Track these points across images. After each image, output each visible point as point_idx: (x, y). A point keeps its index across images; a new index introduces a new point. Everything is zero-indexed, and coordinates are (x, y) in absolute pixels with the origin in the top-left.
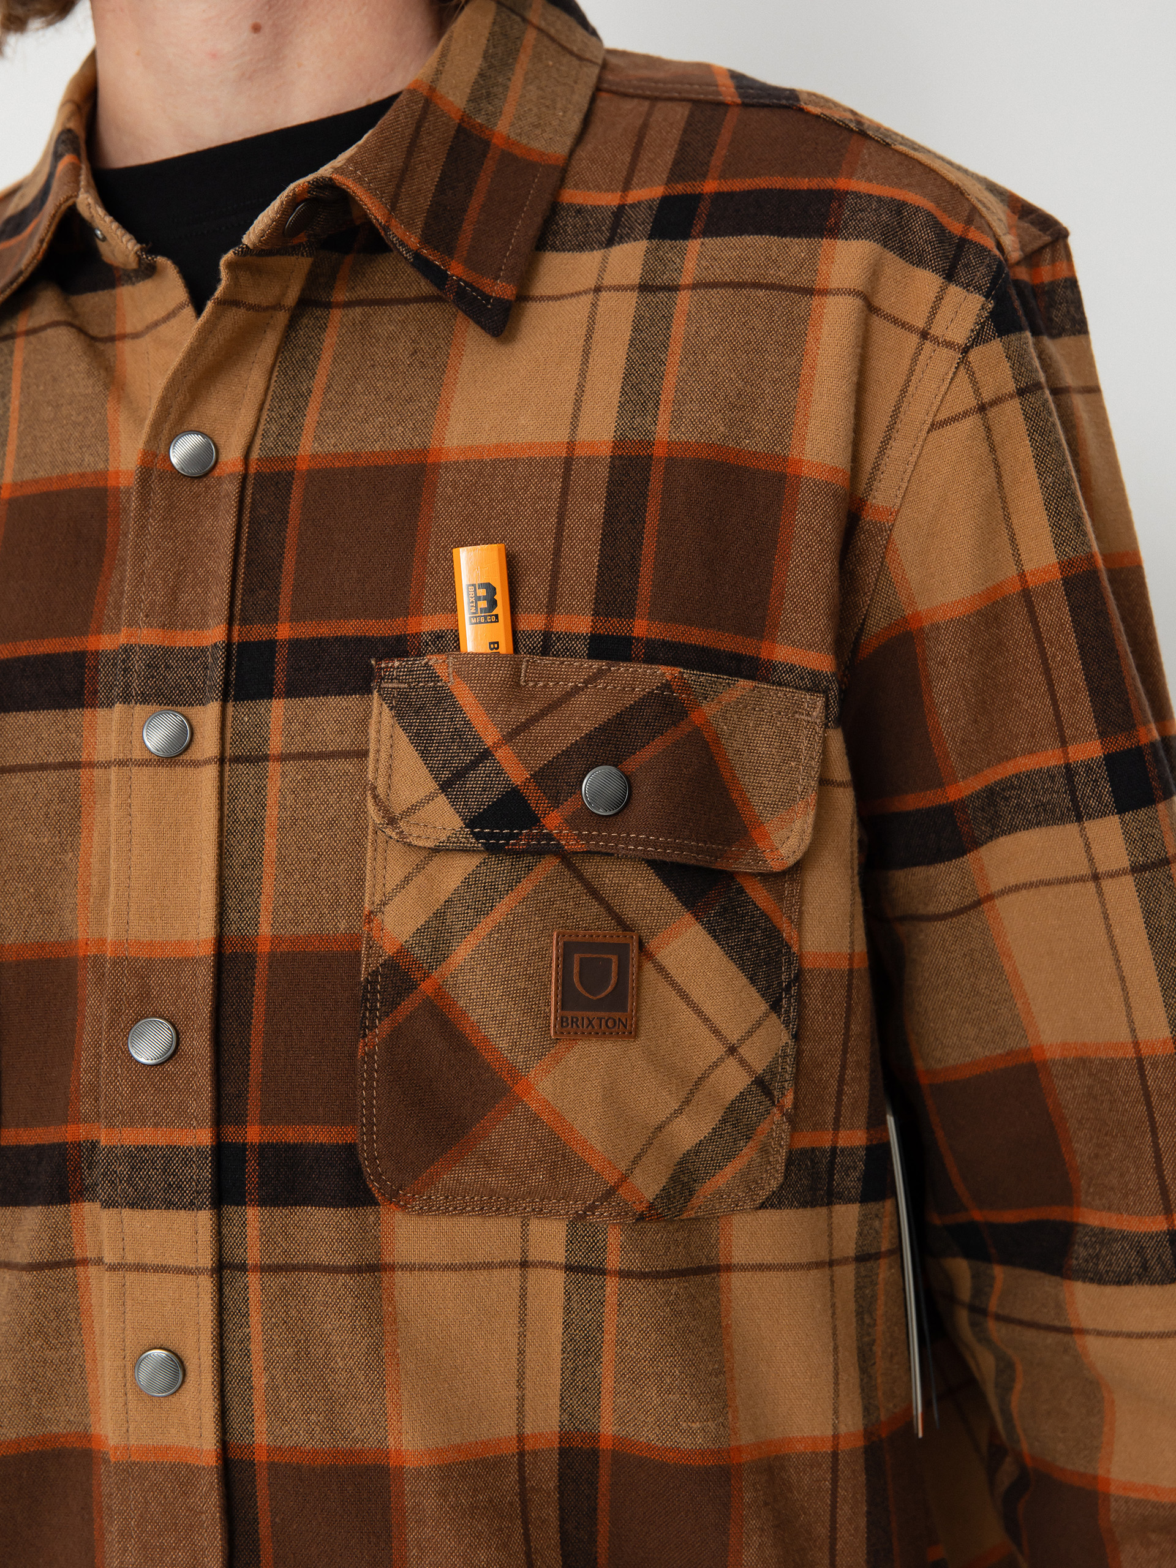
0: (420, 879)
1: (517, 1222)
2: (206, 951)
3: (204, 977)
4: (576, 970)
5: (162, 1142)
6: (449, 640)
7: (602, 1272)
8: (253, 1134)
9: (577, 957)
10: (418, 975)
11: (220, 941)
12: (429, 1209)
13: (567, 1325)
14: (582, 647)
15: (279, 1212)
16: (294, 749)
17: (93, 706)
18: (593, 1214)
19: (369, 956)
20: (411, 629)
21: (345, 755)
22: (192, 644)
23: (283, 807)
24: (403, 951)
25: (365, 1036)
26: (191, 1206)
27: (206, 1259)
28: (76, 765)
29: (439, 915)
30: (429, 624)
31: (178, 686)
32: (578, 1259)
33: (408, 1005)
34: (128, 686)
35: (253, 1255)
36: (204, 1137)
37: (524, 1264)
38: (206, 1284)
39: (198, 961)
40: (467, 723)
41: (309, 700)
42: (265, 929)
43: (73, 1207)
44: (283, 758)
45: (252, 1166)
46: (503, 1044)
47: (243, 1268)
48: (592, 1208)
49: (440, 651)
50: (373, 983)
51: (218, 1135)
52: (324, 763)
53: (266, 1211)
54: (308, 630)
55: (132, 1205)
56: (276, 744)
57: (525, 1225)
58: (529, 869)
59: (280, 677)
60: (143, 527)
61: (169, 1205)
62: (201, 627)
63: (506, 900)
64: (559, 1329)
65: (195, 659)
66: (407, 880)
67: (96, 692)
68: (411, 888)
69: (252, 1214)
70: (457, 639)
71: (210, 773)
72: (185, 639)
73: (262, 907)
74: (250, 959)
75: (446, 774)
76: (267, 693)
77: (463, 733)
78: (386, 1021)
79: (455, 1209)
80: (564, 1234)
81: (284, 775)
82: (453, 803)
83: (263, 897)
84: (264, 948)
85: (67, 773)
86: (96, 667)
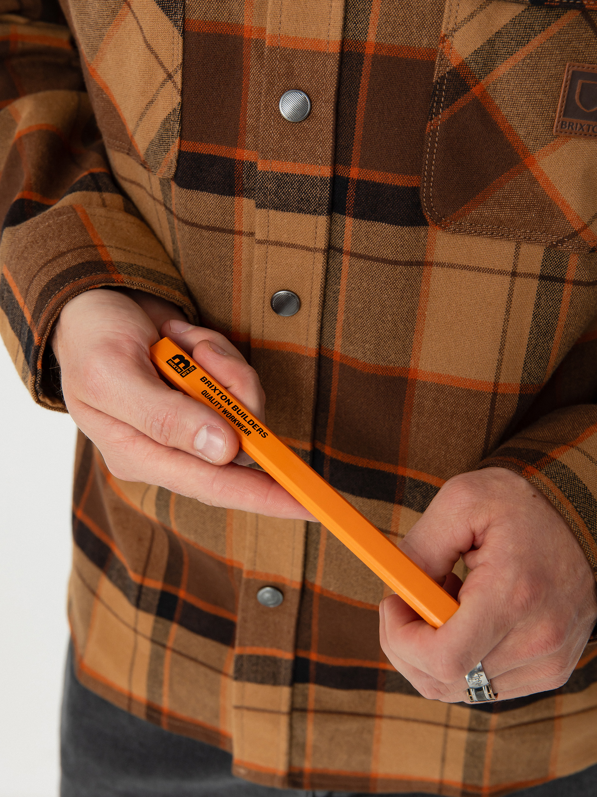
0: (481, 16)
1: (513, 245)
2: (335, 49)
3: (332, 66)
4: (578, 90)
5: (298, 172)
7: (562, 281)
8: (354, 173)
9: (580, 82)
10: (472, 82)
11: (343, 42)
12: (459, 231)
13: (535, 316)
15: (364, 223)
18: (562, 245)
19: (440, 65)
24: (463, 65)
25: (432, 119)
26: (315, 212)
27: (322, 244)
29: (491, 42)
32: (549, 271)
33: (462, 101)
35: (347, 245)
36: (326, 172)
37: (514, 274)
38: (320, 258)
39: (328, 55)
42: (372, 37)
43: (236, 199)
45: (351, 192)
46: (521, 132)
47: (340, 251)
48: (562, 242)
50: (441, 84)
51: (334, 171)
53: (357, 221)
55: (276, 208)
57: (518, 248)
58: (558, 16)
61: (300, 211)
63: (539, 37)
64: (530, 319)
66: (472, 15)
68: (474, 21)
69: (349, 221)
73: (371, 22)
74: (360, 57)
78: (447, 111)
79: (476, 232)
80: (542, 255)
83: (372, 15)
84: (370, 51)
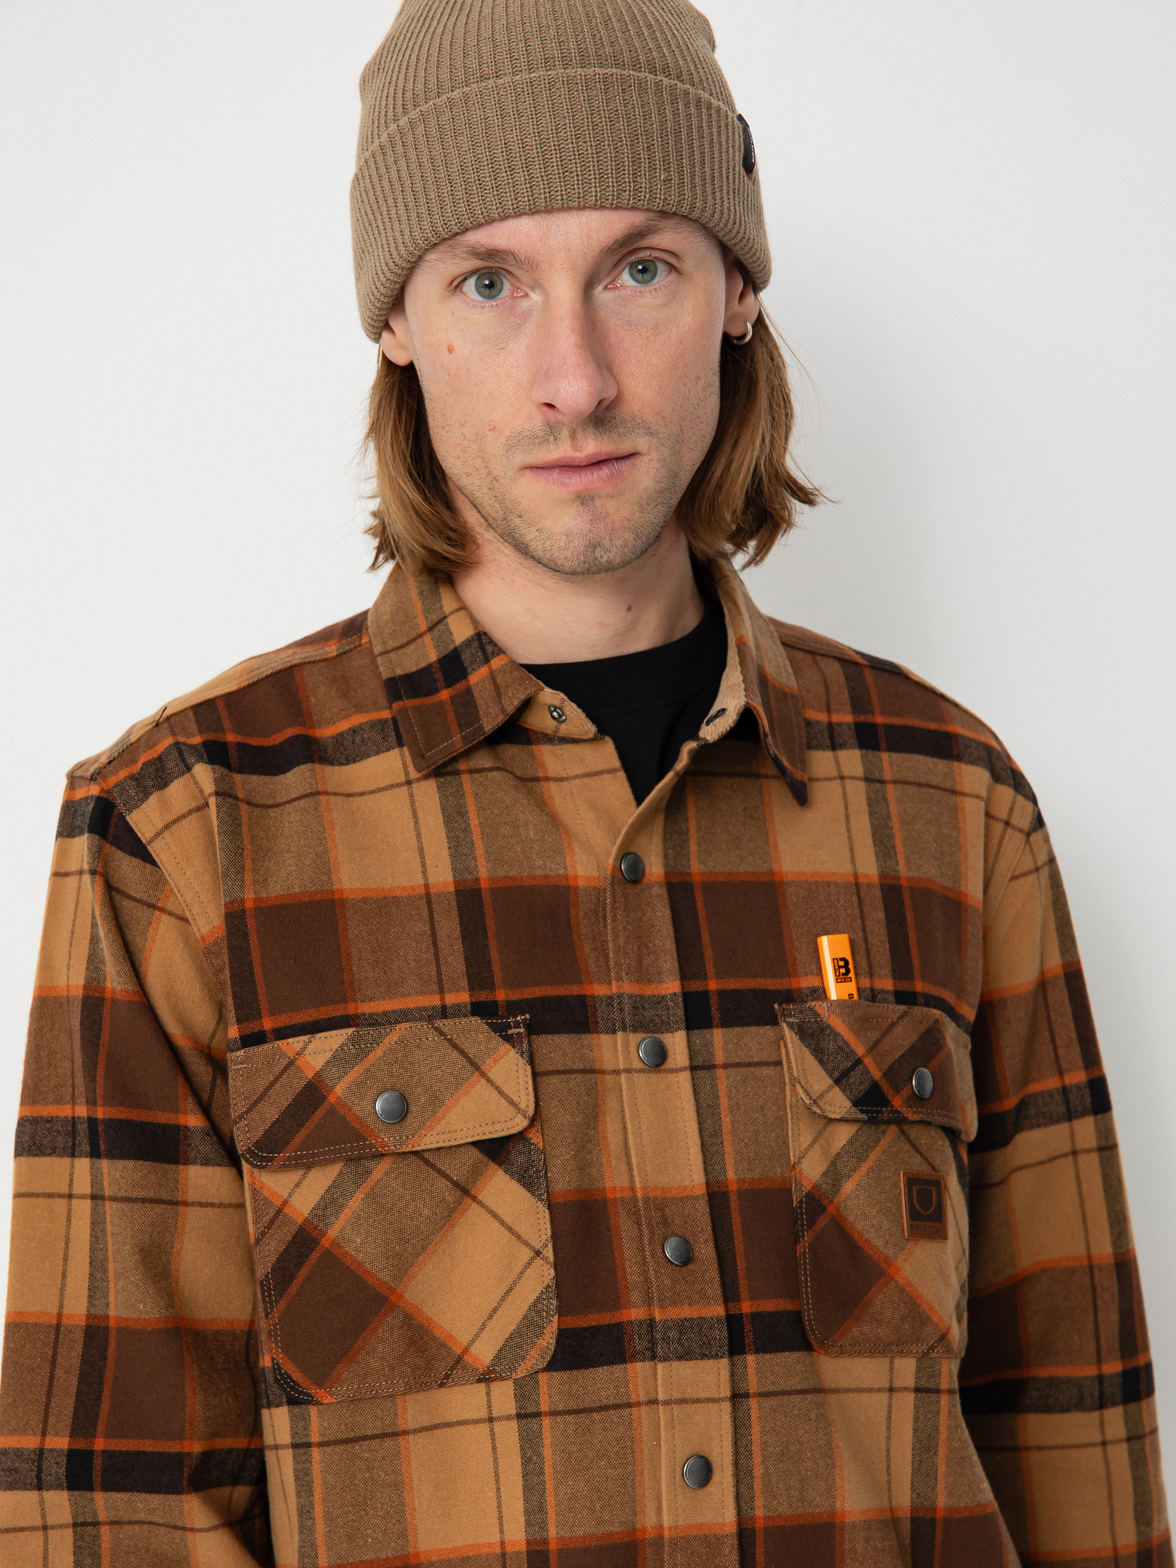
0: (822, 1141)
1: (887, 1361)
2: (702, 1191)
3: (703, 1207)
4: (915, 1196)
5: (695, 1315)
6: (820, 993)
7: (938, 1391)
8: (746, 1307)
9: (915, 1188)
10: (827, 1202)
11: (708, 1184)
12: (842, 1353)
13: (915, 1430)
14: (891, 998)
15: (767, 1356)
16: (731, 1061)
17: (597, 1032)
18: (933, 1352)
19: (796, 1190)
20: (794, 986)
21: (767, 1064)
22: (656, 993)
23: (730, 1098)
24: (816, 1187)
25: (800, 1242)
26: (716, 1356)
27: (726, 1392)
28: (593, 1071)
29: (833, 1163)
30: (806, 982)
31: (652, 1021)
32: (923, 1383)
33: (822, 1222)
34: (623, 1020)
35: (753, 1386)
36: (718, 1310)
37: (891, 1390)
38: (726, 1407)
39: (696, 1198)
40: (845, 1042)
41: (738, 1029)
42: (731, 1175)
43: (629, 1366)
44: (725, 1066)
45: (748, 1327)
46: (879, 1243)
47: (747, 1395)
48: (932, 1348)
49: (815, 999)
50: (801, 1207)
51: (727, 1310)
52: (753, 1069)
53: (760, 1356)
54: (732, 984)
55: (680, 1358)
56: (720, 1058)
57: (892, 1363)
58: (884, 1132)
59: (716, 1015)
60: (615, 916)
61: (703, 1356)
62: (660, 982)
63: (875, 1151)
64: (911, 1434)
65: (659, 1003)
66: (813, 1142)
67: (597, 1023)
68: (817, 1146)
69: (751, 1359)
70: (825, 992)
71: (685, 1078)
72: (651, 990)
73: (727, 1162)
74: (725, 1194)
75: (836, 1074)
76: (709, 1025)
77: (844, 1049)
78: (811, 1232)
79: (855, 1353)
80: (915, 1367)
81: (728, 1077)
82: (844, 1091)
83: (726, 1155)
84: (733, 1188)
85: (589, 1076)
86: (594, 1006)
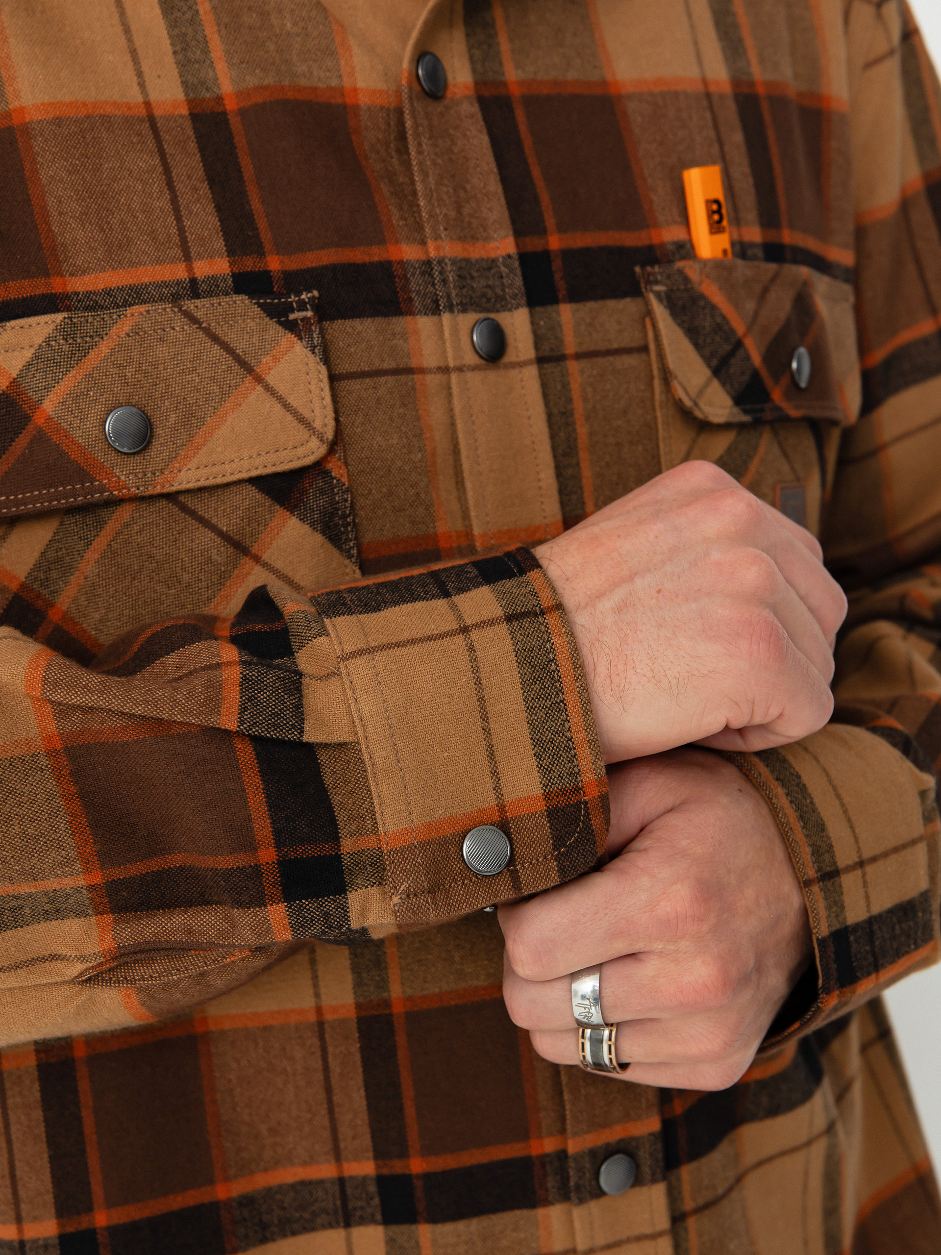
6: (686, 249)
11: (564, 521)
16: (585, 348)
17: (412, 313)
20: (655, 241)
21: (628, 351)
22: (483, 254)
23: (585, 400)
28: (409, 371)
30: (671, 234)
31: (484, 295)
34: (449, 296)
40: (724, 318)
41: (591, 305)
42: (590, 507)
44: (578, 356)
49: (683, 258)
52: (611, 359)
54: (581, 240)
56: (571, 345)
59: (561, 285)
60: (420, 144)
62: (487, 239)
63: (754, 461)
65: (489, 269)
66: (687, 455)
67: (411, 300)
70: (693, 247)
71: (531, 374)
72: (477, 252)
73: (585, 489)
75: (715, 362)
76: (554, 300)
77: (722, 328)
81: (582, 372)
82: (723, 384)
83: (583, 480)
85: (403, 378)
86: (405, 276)
